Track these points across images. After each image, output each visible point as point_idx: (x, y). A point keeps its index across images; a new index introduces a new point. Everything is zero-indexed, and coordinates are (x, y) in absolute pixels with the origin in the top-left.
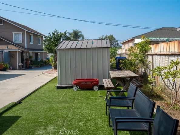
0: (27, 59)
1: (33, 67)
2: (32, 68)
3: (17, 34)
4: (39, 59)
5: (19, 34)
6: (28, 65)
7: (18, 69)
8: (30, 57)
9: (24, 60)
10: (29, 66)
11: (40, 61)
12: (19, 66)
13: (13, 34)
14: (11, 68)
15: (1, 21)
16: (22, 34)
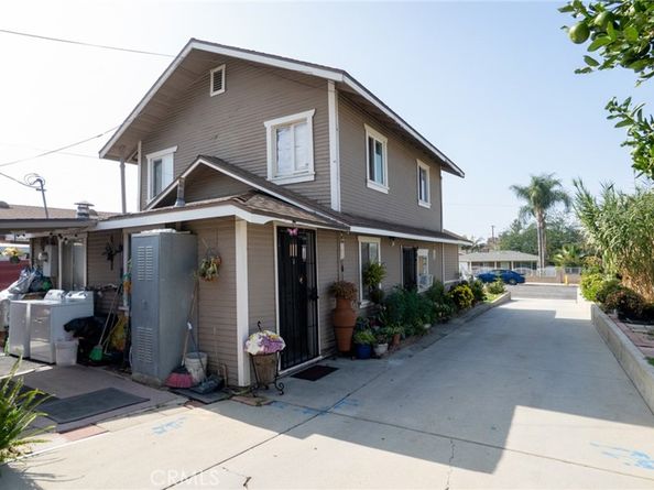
0: (339, 291)
1: (382, 349)
2: (372, 355)
3: (287, 126)
4: (423, 282)
5: (296, 124)
6: (348, 334)
8: (370, 274)
9: (315, 298)
10: (353, 339)
11: (429, 293)
14: (195, 367)
15: (215, 74)
16: (310, 121)
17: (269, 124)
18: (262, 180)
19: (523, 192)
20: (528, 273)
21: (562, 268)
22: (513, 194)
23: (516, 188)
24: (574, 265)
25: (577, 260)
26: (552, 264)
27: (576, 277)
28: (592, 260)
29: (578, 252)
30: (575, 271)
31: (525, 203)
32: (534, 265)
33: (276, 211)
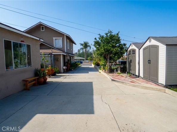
2: (72, 70)
3: (57, 39)
4: (72, 62)
5: (59, 39)
7: (62, 72)
12: (63, 69)
13: (53, 40)
15: (42, 27)
16: (61, 39)
17: (54, 38)
18: (53, 47)
19: (82, 45)
20: (83, 62)
21: (89, 61)
22: (80, 45)
23: (81, 44)
24: (91, 60)
25: (91, 59)
26: (87, 60)
27: (91, 62)
28: (94, 59)
29: (92, 57)
30: (91, 61)
31: (82, 47)
32: (84, 60)
33: (57, 52)
